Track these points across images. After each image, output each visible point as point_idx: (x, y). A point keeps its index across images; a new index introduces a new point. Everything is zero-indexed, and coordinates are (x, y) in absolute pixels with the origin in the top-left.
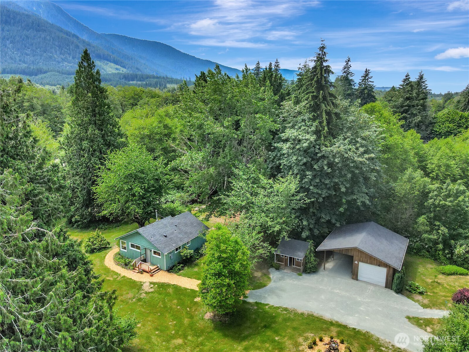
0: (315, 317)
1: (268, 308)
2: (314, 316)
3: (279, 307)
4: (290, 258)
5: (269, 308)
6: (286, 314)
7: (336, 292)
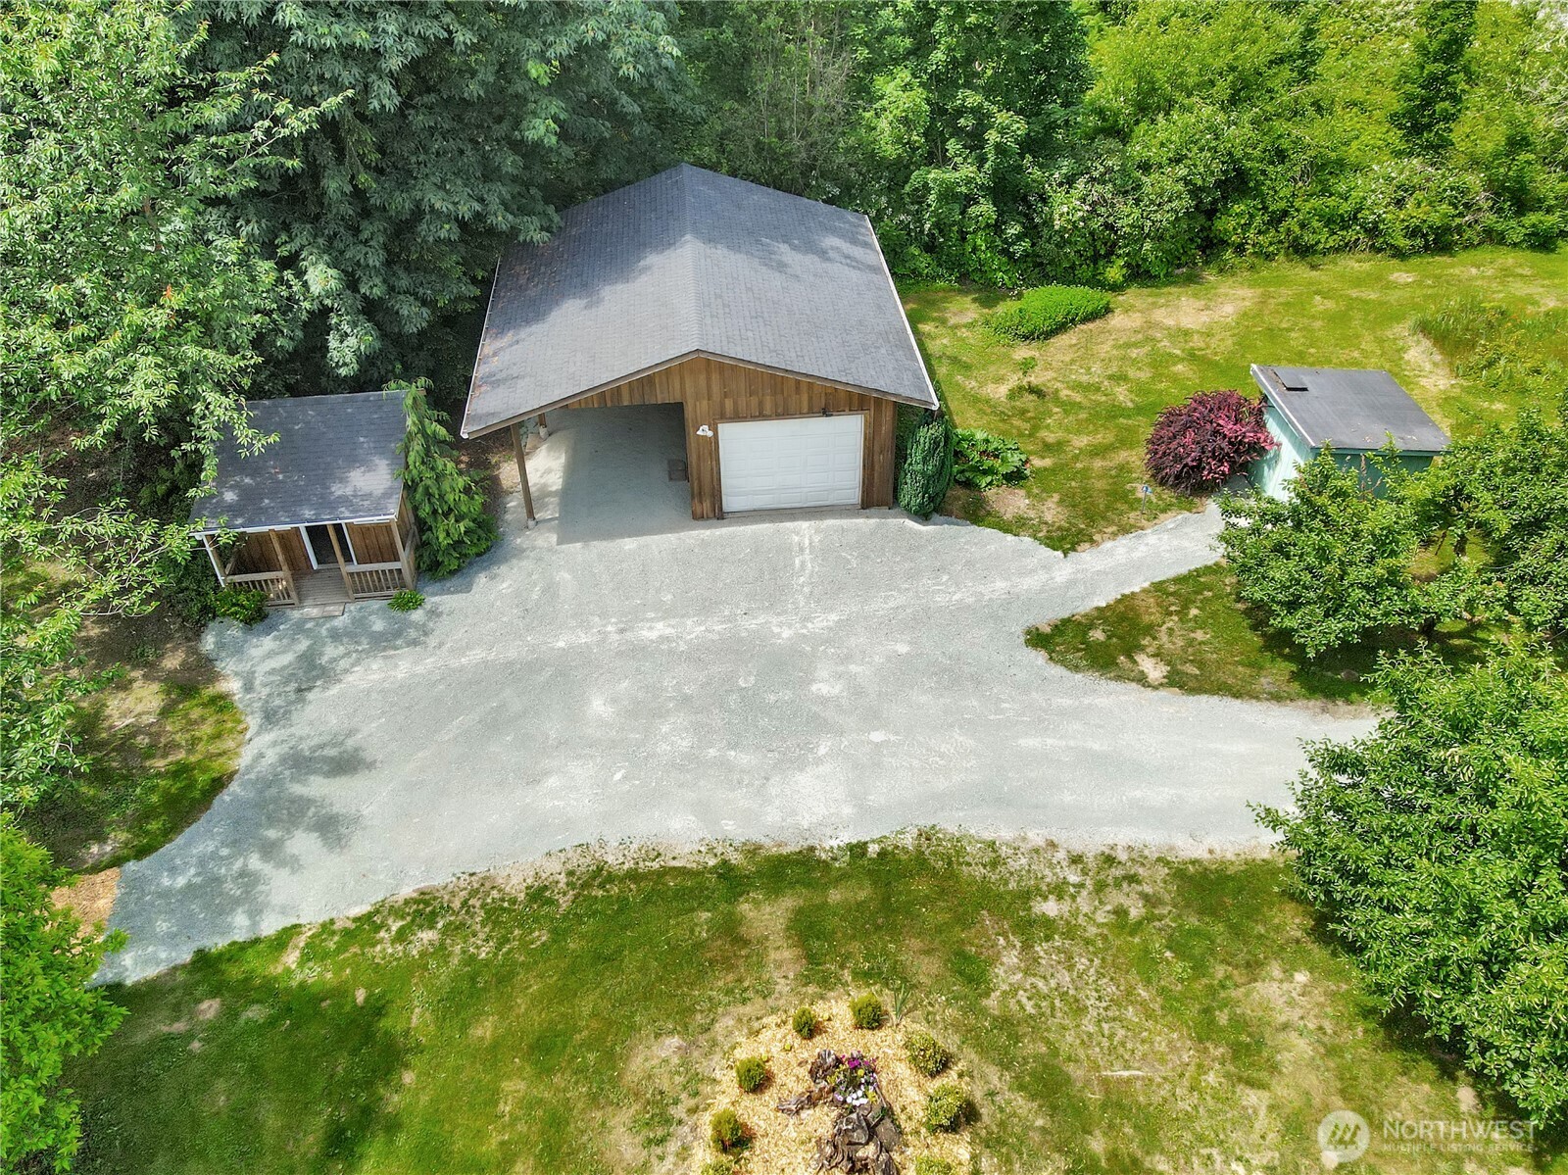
0: (622, 880)
1: (301, 964)
2: (611, 878)
3: (369, 916)
4: (317, 534)
5: (305, 958)
6: (441, 951)
7: (653, 635)
